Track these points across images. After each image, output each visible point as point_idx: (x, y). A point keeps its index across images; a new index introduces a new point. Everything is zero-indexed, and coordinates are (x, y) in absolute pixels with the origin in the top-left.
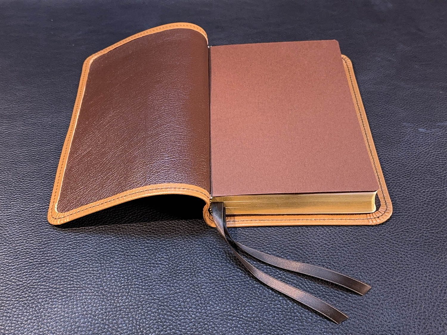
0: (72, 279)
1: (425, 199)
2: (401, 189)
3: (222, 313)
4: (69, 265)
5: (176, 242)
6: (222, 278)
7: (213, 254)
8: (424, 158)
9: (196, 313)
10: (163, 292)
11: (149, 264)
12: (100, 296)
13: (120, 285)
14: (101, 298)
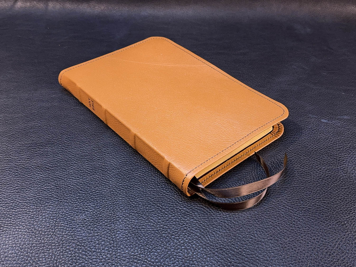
0: (10, 217)
1: (320, 175)
2: (301, 165)
3: (129, 256)
4: (11, 206)
5: (103, 194)
6: (136, 226)
7: (132, 206)
8: (324, 143)
9: (107, 254)
10: (83, 234)
11: (76, 210)
12: (30, 233)
13: (48, 225)
14: (30, 235)
